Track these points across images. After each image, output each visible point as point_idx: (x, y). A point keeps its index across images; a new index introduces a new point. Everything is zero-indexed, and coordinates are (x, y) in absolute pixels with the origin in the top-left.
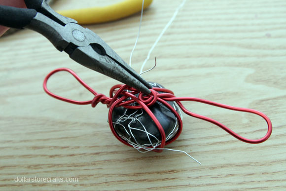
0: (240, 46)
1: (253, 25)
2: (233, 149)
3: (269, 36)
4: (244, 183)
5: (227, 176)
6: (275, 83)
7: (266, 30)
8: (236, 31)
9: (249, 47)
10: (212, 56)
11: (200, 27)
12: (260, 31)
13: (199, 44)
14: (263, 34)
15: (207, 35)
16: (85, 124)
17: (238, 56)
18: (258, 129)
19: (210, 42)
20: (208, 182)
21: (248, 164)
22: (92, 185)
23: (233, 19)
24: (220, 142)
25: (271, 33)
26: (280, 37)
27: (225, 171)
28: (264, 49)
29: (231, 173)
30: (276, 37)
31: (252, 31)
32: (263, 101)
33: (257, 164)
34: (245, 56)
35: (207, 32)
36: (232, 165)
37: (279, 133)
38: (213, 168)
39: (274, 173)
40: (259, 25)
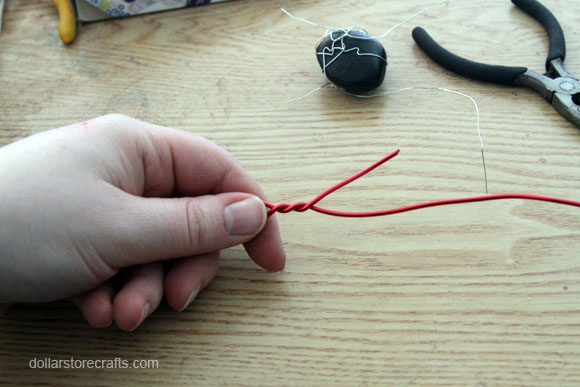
0: (505, 169)
1: (523, 146)
2: (492, 293)
3: (544, 162)
4: (506, 334)
5: (485, 324)
6: (549, 220)
7: (541, 154)
8: (500, 151)
9: (518, 172)
10: (468, 178)
11: (454, 141)
12: (533, 154)
13: (452, 162)
14: (537, 158)
15: (462, 152)
16: (298, 245)
17: (502, 182)
18: (526, 272)
19: (468, 161)
20: (460, 330)
21: (512, 313)
22: (307, 320)
23: (498, 136)
24: (477, 284)
25: (546, 158)
26: (558, 164)
27: (482, 318)
28: (537, 177)
29: (491, 321)
30: (552, 164)
31: (524, 154)
32: (533, 239)
33: (523, 313)
34: (512, 183)
35: (464, 149)
36: (491, 312)
37: (553, 280)
38: (467, 313)
39: (545, 326)
40: (530, 146)
